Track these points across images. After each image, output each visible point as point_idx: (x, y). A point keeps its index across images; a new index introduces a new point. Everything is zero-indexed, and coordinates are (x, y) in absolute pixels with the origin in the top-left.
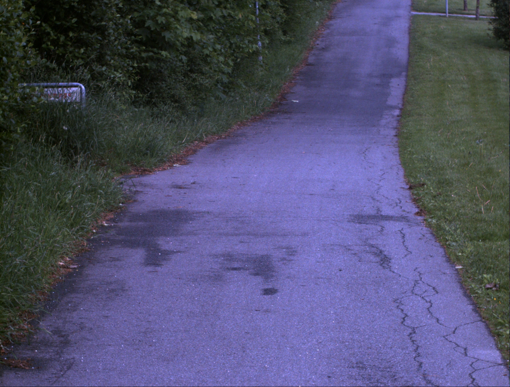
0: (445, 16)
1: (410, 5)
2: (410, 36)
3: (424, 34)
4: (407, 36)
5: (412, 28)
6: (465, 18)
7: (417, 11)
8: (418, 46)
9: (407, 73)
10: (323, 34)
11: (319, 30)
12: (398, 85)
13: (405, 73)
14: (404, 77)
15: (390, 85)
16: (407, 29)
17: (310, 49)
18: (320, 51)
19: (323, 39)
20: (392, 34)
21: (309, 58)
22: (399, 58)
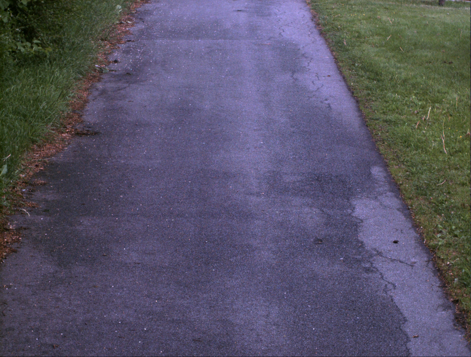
3: (360, 37)
9: (386, 170)
10: (130, 34)
11: (121, 23)
12: (396, 242)
13: (381, 169)
14: (389, 194)
15: (365, 240)
16: (312, 24)
17: (94, 77)
18: (120, 80)
19: (128, 47)
20: (283, 33)
21: (88, 107)
22: (331, 105)
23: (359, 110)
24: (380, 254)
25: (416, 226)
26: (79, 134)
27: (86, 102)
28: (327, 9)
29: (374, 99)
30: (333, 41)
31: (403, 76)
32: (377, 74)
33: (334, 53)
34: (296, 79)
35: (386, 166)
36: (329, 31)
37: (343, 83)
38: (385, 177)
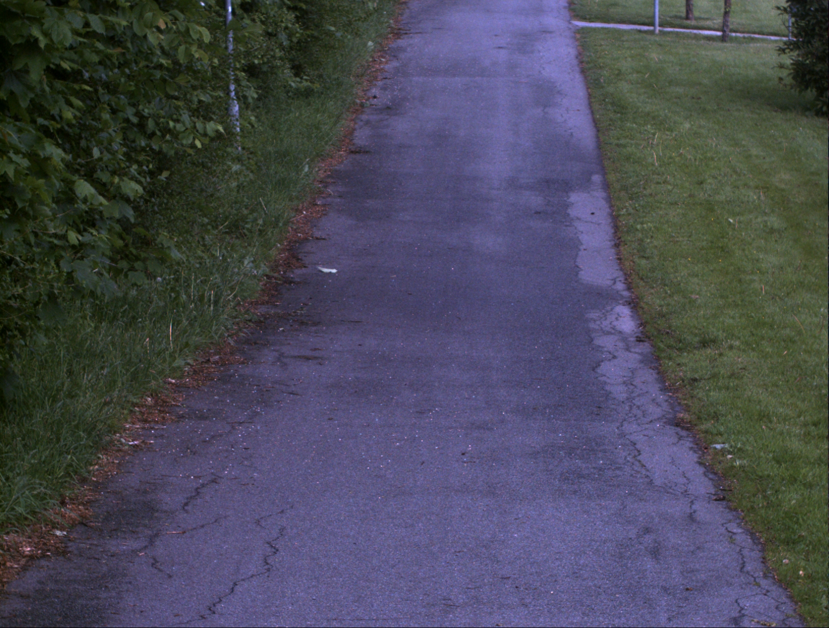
0: (652, 33)
1: (565, 7)
2: (586, 78)
3: (619, 74)
4: (578, 77)
5: (585, 59)
6: (696, 37)
7: (584, 19)
8: (613, 104)
9: (604, 177)
10: (386, 71)
11: (375, 61)
12: (593, 214)
13: (600, 176)
14: (600, 190)
15: (571, 213)
16: (575, 62)
17: (357, 110)
18: (381, 113)
19: (385, 84)
20: (543, 72)
21: (356, 134)
22: (574, 134)
23: (598, 137)
24: (578, 219)
25: (611, 206)
26: (352, 152)
27: (354, 129)
28: (595, 45)
29: (613, 128)
30: (591, 79)
31: (647, 109)
32: (623, 108)
33: (589, 90)
34: (546, 113)
35: (604, 174)
36: (590, 69)
37: (590, 116)
38: (601, 181)
